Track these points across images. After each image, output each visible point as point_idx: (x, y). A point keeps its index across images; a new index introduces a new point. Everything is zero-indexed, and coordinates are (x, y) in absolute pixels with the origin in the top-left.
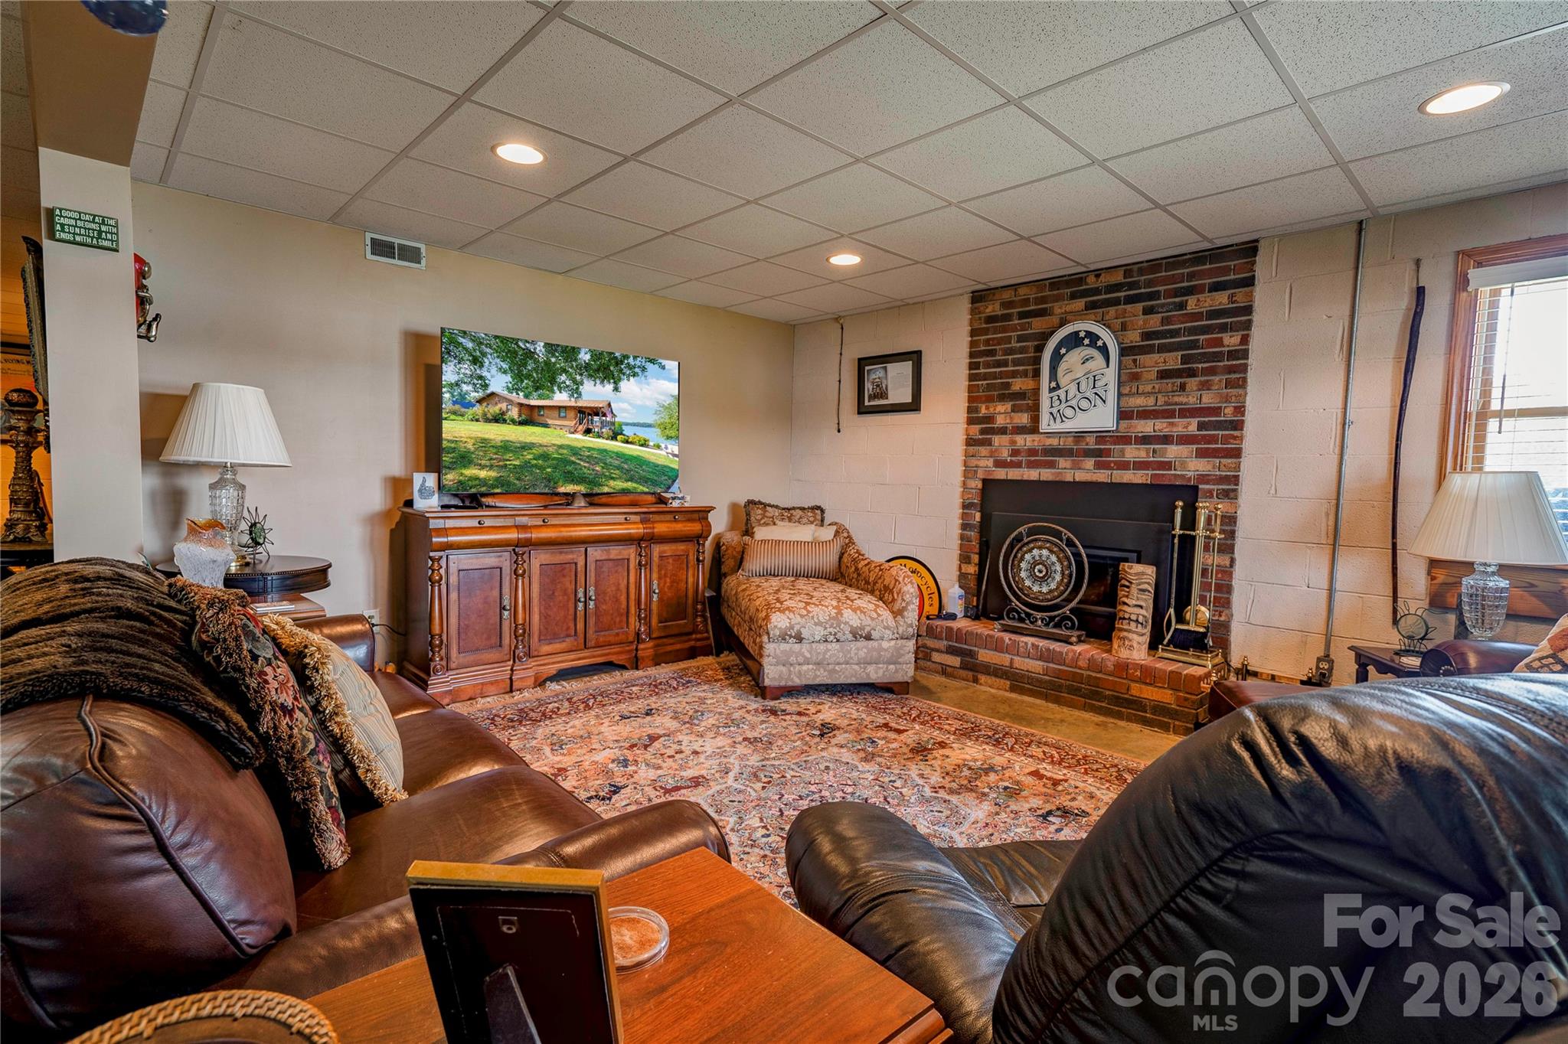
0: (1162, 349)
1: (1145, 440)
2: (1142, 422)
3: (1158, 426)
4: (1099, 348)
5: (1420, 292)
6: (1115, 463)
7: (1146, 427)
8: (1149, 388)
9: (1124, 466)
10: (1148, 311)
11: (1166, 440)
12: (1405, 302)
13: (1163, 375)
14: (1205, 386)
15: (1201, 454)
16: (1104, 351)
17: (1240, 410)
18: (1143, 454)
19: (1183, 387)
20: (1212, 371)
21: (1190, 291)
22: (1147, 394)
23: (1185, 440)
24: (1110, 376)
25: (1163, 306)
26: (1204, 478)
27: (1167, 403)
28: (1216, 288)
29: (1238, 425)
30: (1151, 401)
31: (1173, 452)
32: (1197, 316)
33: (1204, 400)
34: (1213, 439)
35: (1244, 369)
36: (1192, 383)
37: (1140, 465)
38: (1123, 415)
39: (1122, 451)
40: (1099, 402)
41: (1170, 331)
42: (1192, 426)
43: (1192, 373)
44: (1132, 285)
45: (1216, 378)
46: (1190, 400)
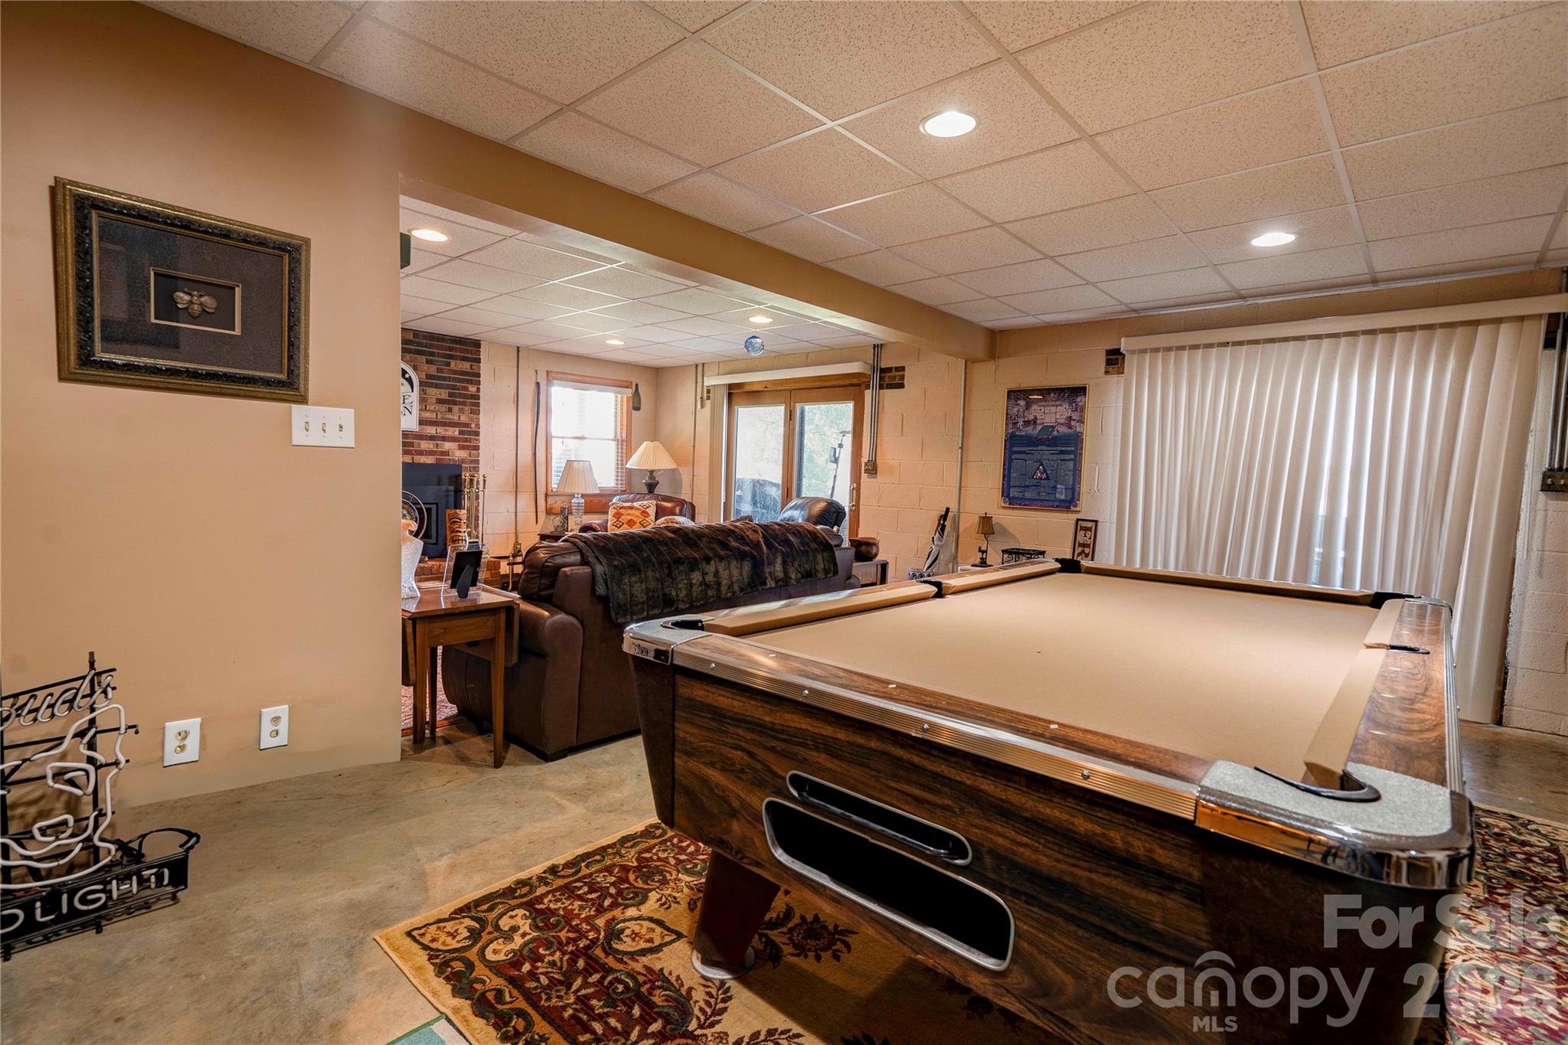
0: (437, 386)
1: (431, 438)
2: (430, 427)
3: (441, 431)
4: (406, 379)
5: (538, 384)
6: (415, 451)
7: (431, 430)
8: (432, 408)
9: (421, 453)
10: (428, 362)
11: (444, 439)
12: (533, 386)
13: (440, 401)
14: (461, 411)
15: (462, 448)
16: (410, 381)
17: (478, 426)
18: (431, 446)
19: (450, 410)
20: (464, 403)
21: (451, 357)
22: (432, 411)
23: (453, 439)
24: (414, 397)
25: (437, 361)
26: (463, 461)
27: (443, 418)
28: (464, 359)
29: (477, 434)
30: (434, 415)
31: (448, 446)
32: (455, 372)
33: (462, 419)
34: (466, 440)
35: (478, 405)
36: (456, 408)
37: (430, 453)
38: (422, 422)
39: (419, 444)
40: (407, 413)
41: (443, 377)
42: (455, 432)
43: (455, 403)
44: (419, 344)
45: (467, 408)
46: (454, 417)
